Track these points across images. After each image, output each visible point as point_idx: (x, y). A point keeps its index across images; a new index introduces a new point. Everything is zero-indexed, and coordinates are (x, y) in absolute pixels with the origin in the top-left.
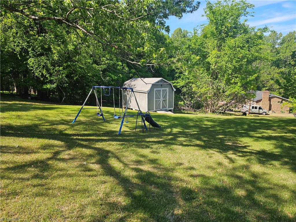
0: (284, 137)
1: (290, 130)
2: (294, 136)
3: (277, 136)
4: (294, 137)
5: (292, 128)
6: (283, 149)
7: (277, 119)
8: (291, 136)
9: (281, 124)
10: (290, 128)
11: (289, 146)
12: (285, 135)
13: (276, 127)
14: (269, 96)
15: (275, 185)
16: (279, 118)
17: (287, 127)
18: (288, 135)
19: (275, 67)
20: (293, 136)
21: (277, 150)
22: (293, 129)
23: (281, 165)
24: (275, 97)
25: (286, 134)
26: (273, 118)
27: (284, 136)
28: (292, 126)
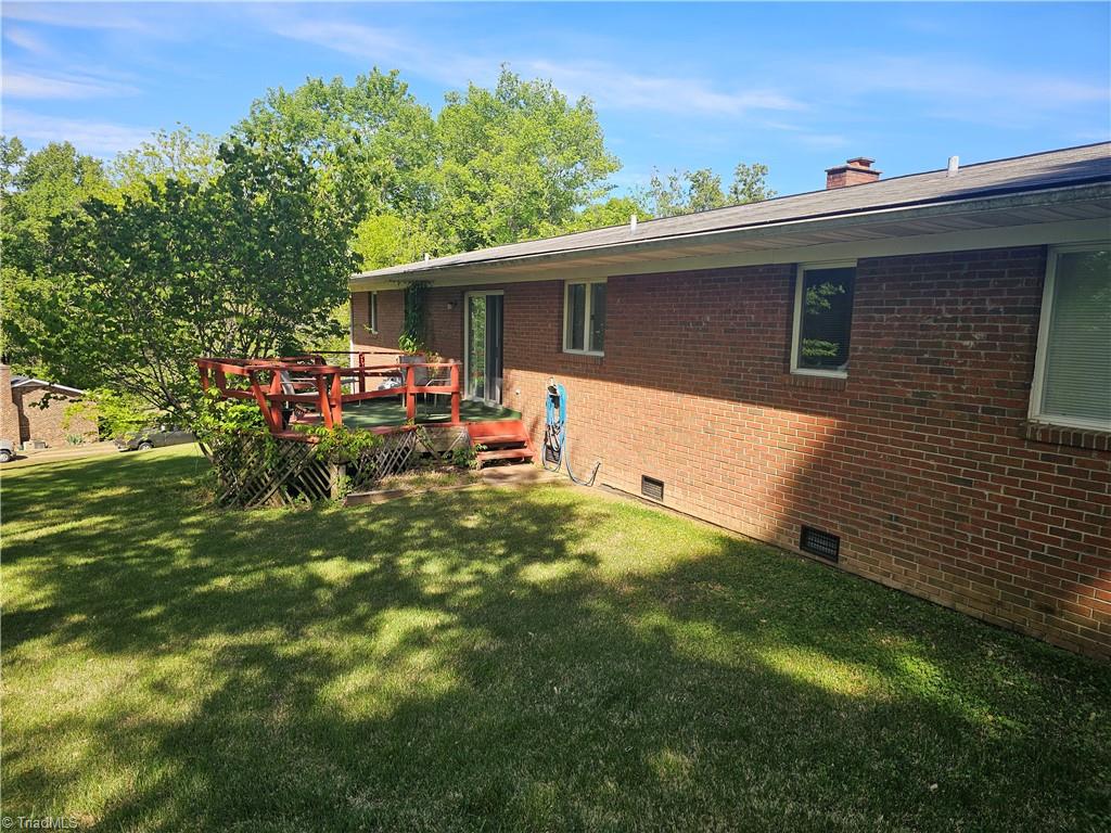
0: (73, 533)
1: (93, 504)
2: (107, 522)
3: (43, 537)
4: (107, 525)
5: (102, 493)
6: (64, 582)
7: (47, 470)
8: (97, 524)
9: (61, 488)
10: (95, 496)
11: (86, 564)
12: (76, 524)
13: (41, 502)
14: (12, 383)
15: (29, 734)
16: (55, 465)
17: (83, 495)
18: (86, 522)
19: (18, 271)
20: (102, 523)
21: (40, 594)
22: (106, 496)
23: (56, 644)
24: (37, 388)
25: (80, 520)
26: (34, 468)
27: (73, 529)
28: (101, 488)
